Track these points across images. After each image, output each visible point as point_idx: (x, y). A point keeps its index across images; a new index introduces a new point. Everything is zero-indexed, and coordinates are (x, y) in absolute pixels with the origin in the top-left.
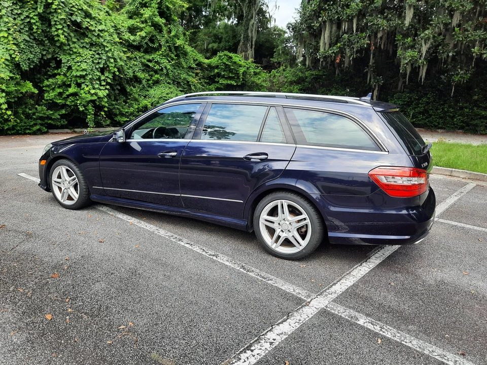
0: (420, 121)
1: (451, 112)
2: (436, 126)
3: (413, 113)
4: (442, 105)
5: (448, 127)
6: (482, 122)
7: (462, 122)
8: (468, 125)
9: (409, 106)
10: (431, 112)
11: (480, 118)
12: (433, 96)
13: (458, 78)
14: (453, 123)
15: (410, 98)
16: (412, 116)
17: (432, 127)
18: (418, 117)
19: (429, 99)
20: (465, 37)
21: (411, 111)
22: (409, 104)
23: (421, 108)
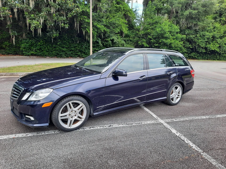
0: (38, 53)
1: (51, 49)
2: (45, 55)
3: (35, 49)
4: (47, 46)
5: (51, 55)
7: (56, 53)
8: (58, 55)
9: (32, 46)
10: (42, 49)
11: (62, 52)
12: (43, 42)
13: (55, 35)
14: (53, 54)
15: (31, 42)
16: (35, 51)
17: (44, 56)
18: (37, 52)
19: (41, 43)
20: (57, 19)
21: (33, 48)
22: (32, 45)
23: (38, 47)
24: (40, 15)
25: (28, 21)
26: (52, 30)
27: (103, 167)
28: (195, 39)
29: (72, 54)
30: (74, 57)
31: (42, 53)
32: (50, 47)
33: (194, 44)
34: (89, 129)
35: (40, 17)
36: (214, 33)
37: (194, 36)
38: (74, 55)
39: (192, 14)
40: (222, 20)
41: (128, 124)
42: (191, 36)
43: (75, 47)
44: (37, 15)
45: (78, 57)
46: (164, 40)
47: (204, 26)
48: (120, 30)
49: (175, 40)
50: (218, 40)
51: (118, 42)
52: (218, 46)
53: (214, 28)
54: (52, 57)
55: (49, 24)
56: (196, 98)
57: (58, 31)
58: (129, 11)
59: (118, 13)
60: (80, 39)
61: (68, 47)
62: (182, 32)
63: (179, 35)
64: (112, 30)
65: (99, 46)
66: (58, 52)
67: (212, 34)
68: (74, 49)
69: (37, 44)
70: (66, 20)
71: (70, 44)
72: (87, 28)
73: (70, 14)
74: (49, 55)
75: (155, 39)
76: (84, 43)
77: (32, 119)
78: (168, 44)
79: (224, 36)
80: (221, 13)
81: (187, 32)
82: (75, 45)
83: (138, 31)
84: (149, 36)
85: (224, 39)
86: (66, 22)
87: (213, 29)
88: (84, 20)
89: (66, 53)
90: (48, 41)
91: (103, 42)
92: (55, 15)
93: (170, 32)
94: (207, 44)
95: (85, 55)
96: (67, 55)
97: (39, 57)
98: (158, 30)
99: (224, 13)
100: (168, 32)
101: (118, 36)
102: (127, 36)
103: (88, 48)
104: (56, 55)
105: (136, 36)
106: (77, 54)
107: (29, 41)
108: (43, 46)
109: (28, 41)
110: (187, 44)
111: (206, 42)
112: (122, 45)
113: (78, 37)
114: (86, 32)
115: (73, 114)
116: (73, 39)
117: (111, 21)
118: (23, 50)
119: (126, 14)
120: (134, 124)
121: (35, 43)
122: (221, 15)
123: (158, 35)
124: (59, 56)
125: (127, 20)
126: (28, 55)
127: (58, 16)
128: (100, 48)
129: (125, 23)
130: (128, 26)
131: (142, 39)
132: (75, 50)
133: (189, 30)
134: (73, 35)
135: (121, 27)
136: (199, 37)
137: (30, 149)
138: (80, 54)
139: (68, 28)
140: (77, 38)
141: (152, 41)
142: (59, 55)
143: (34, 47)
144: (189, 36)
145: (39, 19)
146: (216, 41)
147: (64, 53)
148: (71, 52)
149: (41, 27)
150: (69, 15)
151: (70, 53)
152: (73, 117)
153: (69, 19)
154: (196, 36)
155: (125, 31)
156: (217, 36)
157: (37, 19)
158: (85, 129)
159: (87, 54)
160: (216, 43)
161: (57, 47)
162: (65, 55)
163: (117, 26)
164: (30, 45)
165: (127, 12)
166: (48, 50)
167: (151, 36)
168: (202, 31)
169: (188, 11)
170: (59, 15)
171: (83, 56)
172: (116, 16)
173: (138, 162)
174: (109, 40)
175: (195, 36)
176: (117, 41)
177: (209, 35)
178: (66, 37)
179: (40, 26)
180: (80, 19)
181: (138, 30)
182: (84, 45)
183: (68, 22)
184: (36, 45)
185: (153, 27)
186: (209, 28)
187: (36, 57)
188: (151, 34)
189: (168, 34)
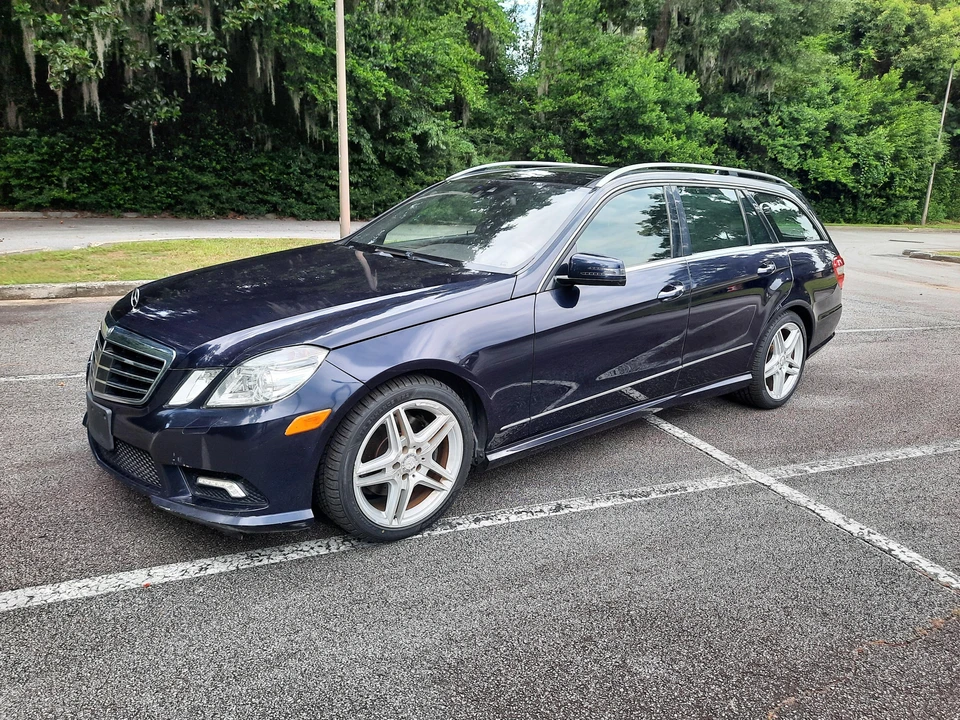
0: (86, 196)
2: (119, 206)
3: (70, 179)
4: (123, 164)
5: (145, 207)
6: (202, 196)
7: (168, 196)
8: (177, 203)
9: (53, 164)
11: (197, 189)
12: (104, 145)
13: (163, 113)
14: (153, 198)
15: (51, 146)
16: (68, 188)
17: (112, 208)
18: (80, 190)
19: (97, 150)
20: (174, 36)
21: (62, 174)
22: (53, 159)
23: (84, 169)
24: (93, 15)
25: (32, 45)
26: (148, 90)
27: (622, 690)
28: (762, 136)
29: (242, 198)
30: (253, 216)
31: (102, 198)
32: (139, 168)
33: (756, 156)
34: (473, 526)
35: (95, 29)
36: (835, 108)
37: (756, 122)
38: (252, 202)
39: (752, 28)
40: (861, 55)
41: (630, 497)
42: (745, 123)
43: (254, 168)
44: (76, 15)
45: (269, 212)
46: (639, 140)
47: (795, 82)
48: (453, 92)
49: (683, 138)
50: (848, 138)
51: (445, 148)
52: (851, 163)
53: (836, 89)
54: (150, 216)
55: (137, 59)
56: (844, 375)
57: (175, 93)
58: (486, 10)
59: (444, 19)
60: (277, 131)
61: (221, 170)
62: (709, 106)
63: (697, 116)
64: (419, 92)
65: (365, 162)
66: (180, 193)
67: (825, 115)
68: (251, 178)
69: (79, 152)
70: (215, 43)
71: (235, 154)
72: (311, 80)
73: (234, 17)
74: (138, 207)
75: (600, 132)
76: (296, 148)
77: (233, 495)
78: (656, 153)
79: (870, 123)
80: (858, 28)
81: (729, 105)
82: (255, 161)
83: (529, 98)
84: (576, 123)
85: (871, 133)
86: (215, 54)
87: (830, 93)
88: (294, 45)
89: (217, 197)
90: (129, 138)
91: (381, 148)
92: (163, 20)
93: (665, 104)
94: (806, 155)
95: (302, 205)
96: (218, 204)
97: (89, 214)
98: (615, 93)
99: (870, 28)
100: (656, 103)
101: (443, 118)
102: (480, 120)
103: (315, 174)
104: (170, 204)
105: (519, 119)
106: (265, 202)
107: (40, 142)
108: (107, 165)
109: (33, 141)
110: (728, 158)
111: (804, 146)
112: (462, 158)
113: (266, 122)
114: (303, 102)
115: (410, 464)
116: (243, 134)
117: (418, 53)
118: (14, 182)
119: (475, 21)
120: (654, 496)
121: (68, 151)
122: (857, 37)
123: (612, 117)
124: (183, 210)
125: (478, 48)
126: (38, 208)
127: (174, 23)
128: (367, 174)
129: (473, 62)
130: (487, 77)
131: (546, 136)
132: (255, 181)
133: (737, 98)
134: (245, 115)
135: (458, 79)
136: (777, 126)
137: (249, 633)
138: (280, 201)
139: (224, 79)
140: (262, 128)
141: (589, 141)
142: (185, 206)
143: (62, 169)
144: (738, 124)
145: (85, 36)
146: (842, 145)
147: (207, 194)
148: (239, 189)
149: (96, 73)
150: (231, 21)
151: (234, 194)
152: (410, 477)
153: (228, 37)
154: (766, 124)
155: (476, 97)
156: (849, 124)
157: (76, 36)
158: (459, 528)
159: (309, 198)
160: (842, 152)
161: (174, 169)
162: (209, 203)
163: (438, 76)
164: (43, 161)
165: (480, 13)
166: (131, 181)
167: (582, 121)
168: (788, 103)
169: (734, 14)
170: (180, 18)
171: (290, 207)
172: (434, 29)
173: (754, 654)
174: (408, 136)
175: (762, 124)
176: (443, 143)
177: (815, 117)
178: (212, 121)
179: (93, 71)
180: (281, 40)
181: (529, 94)
182: (294, 160)
183: (224, 53)
184: (75, 161)
185: (590, 81)
186: (816, 91)
187: (76, 217)
188: (582, 112)
189: (654, 114)
